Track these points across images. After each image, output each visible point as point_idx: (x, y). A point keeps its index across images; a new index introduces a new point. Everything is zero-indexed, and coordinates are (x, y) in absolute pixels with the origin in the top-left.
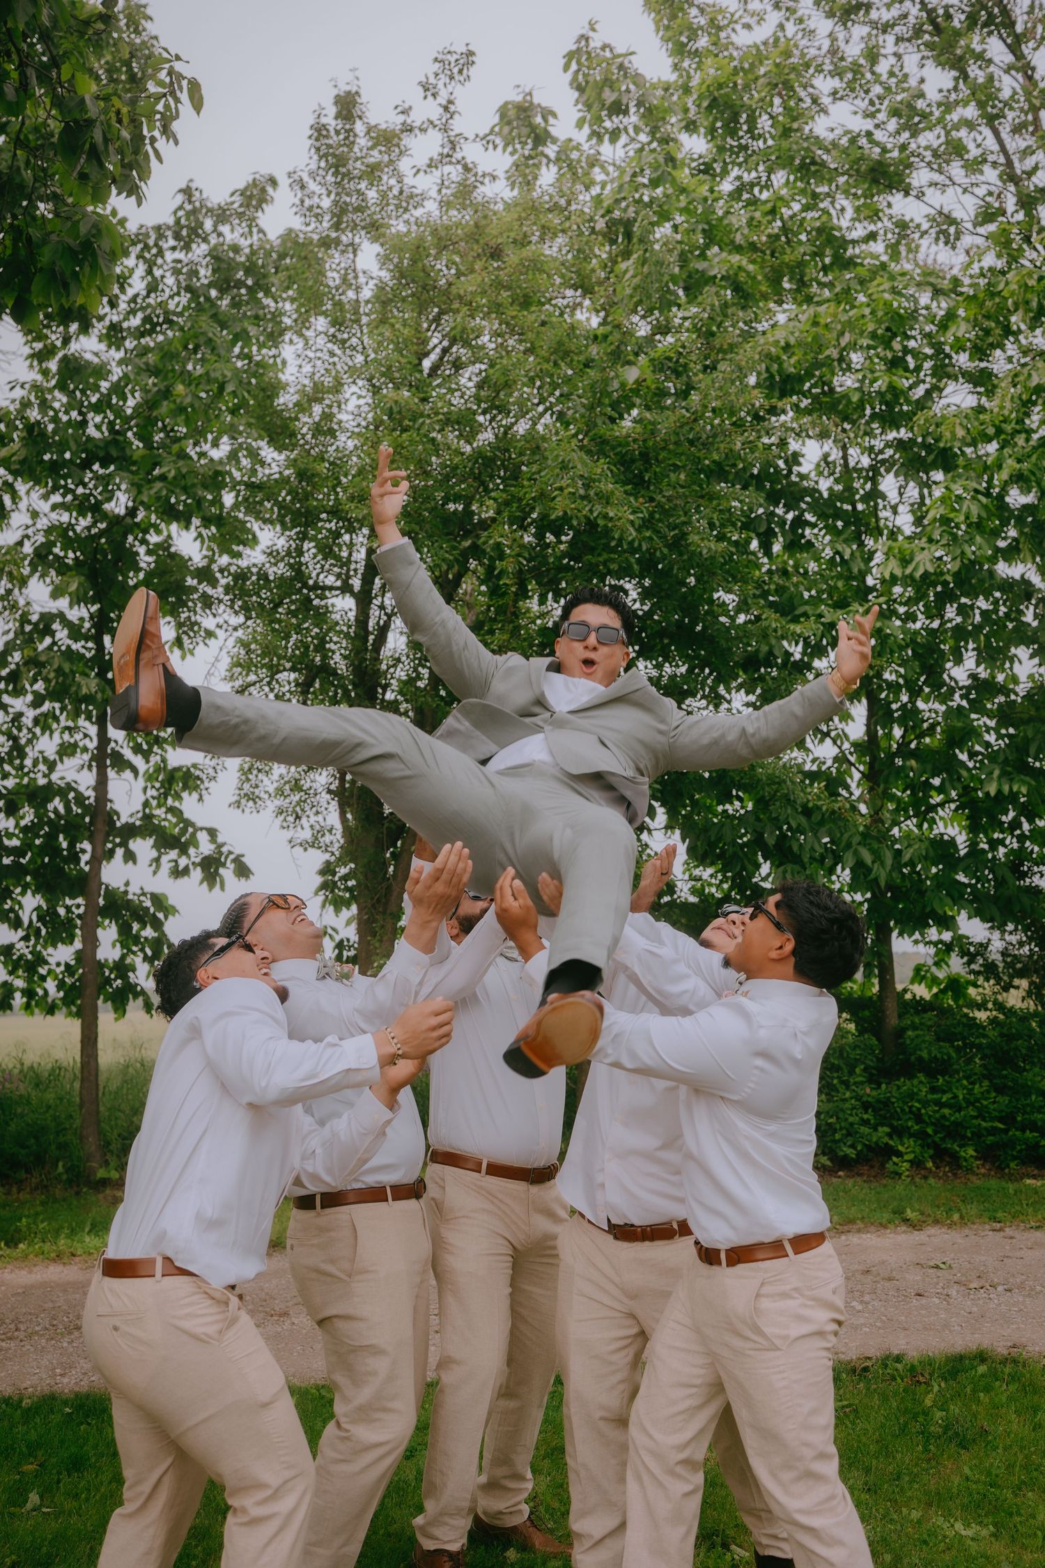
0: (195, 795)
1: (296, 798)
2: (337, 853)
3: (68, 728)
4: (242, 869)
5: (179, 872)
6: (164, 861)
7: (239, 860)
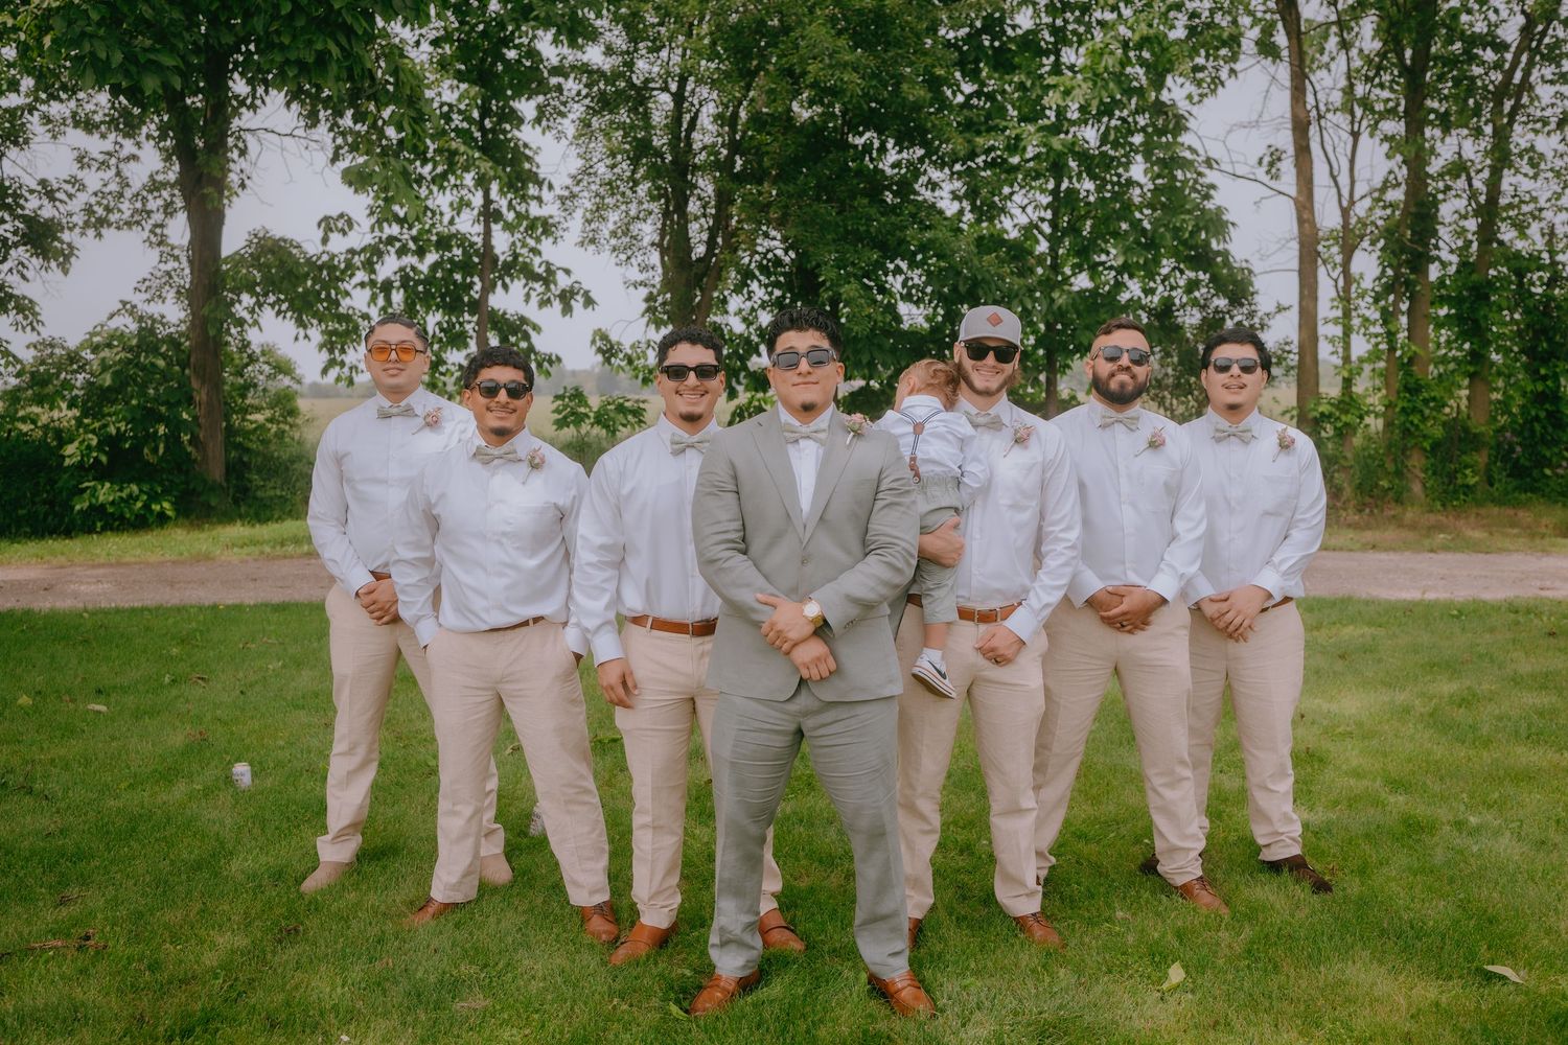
0: (551, 240)
1: (626, 240)
2: (658, 286)
3: (456, 186)
4: (589, 302)
5: (544, 303)
6: (533, 294)
7: (586, 294)
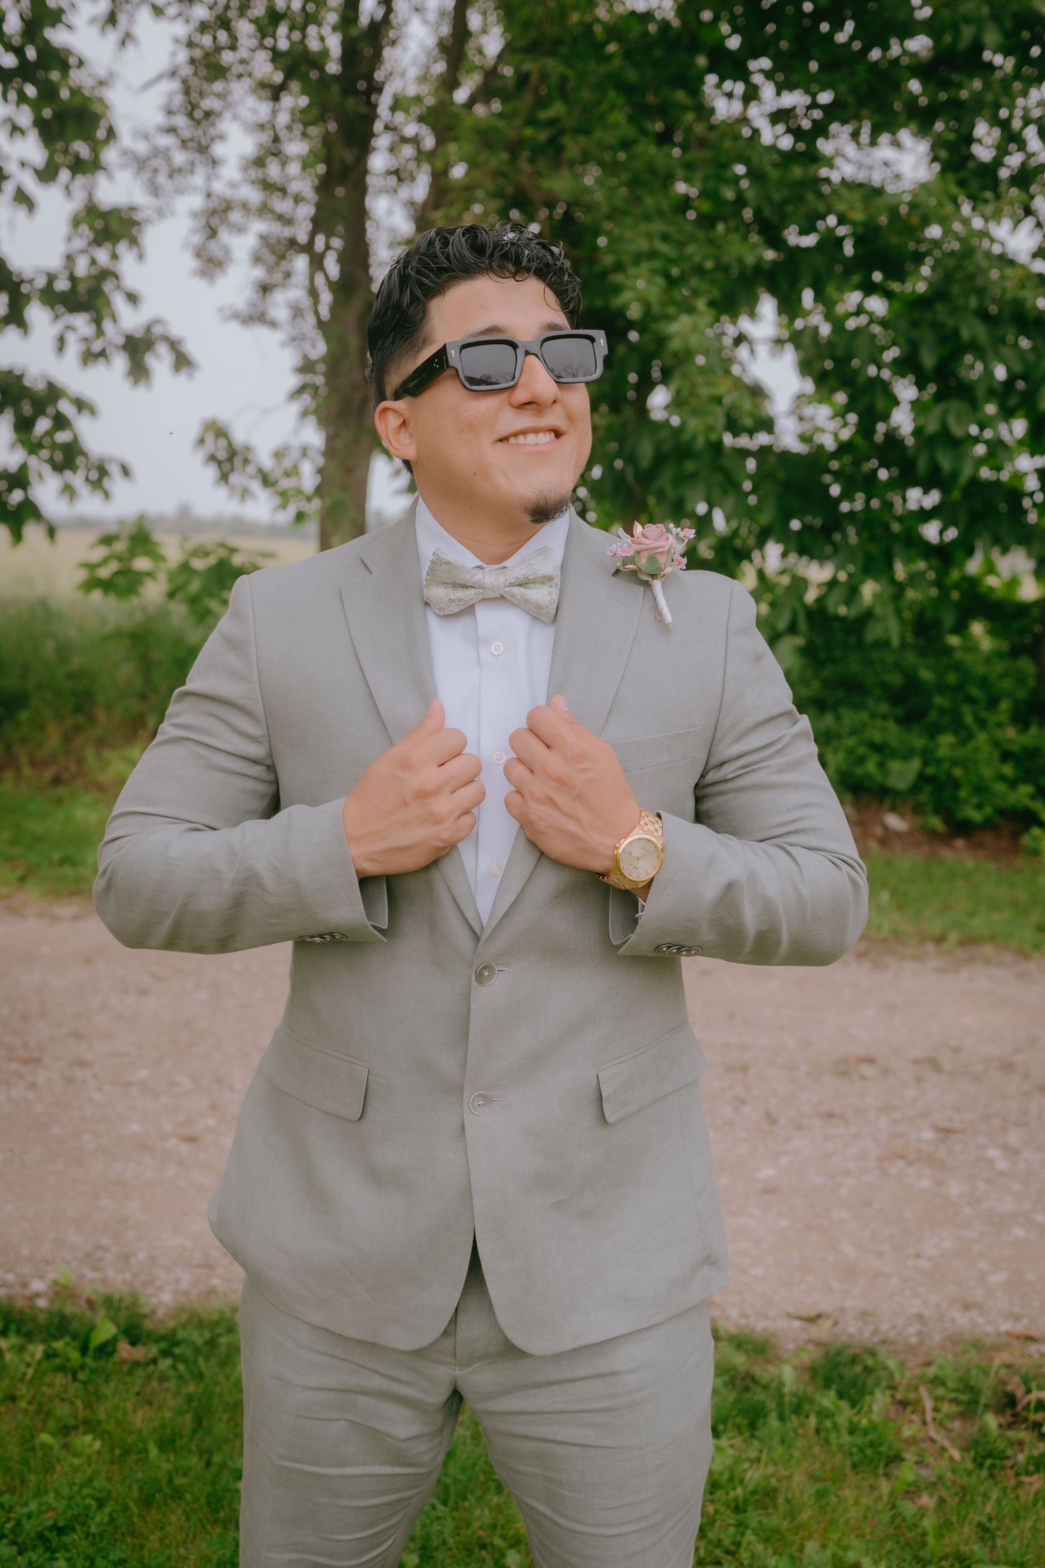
4: (182, 362)
5: (90, 357)
6: (71, 338)
7: (175, 346)
